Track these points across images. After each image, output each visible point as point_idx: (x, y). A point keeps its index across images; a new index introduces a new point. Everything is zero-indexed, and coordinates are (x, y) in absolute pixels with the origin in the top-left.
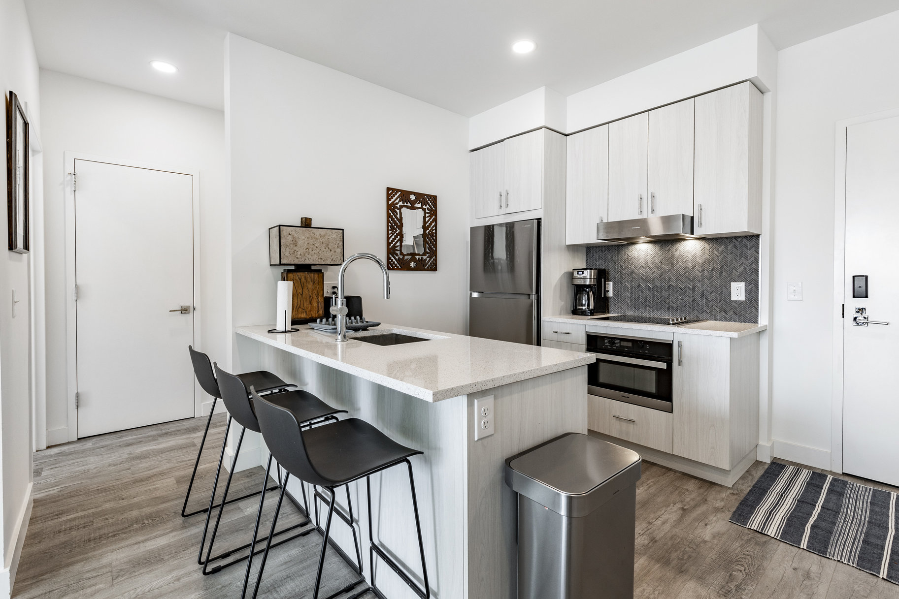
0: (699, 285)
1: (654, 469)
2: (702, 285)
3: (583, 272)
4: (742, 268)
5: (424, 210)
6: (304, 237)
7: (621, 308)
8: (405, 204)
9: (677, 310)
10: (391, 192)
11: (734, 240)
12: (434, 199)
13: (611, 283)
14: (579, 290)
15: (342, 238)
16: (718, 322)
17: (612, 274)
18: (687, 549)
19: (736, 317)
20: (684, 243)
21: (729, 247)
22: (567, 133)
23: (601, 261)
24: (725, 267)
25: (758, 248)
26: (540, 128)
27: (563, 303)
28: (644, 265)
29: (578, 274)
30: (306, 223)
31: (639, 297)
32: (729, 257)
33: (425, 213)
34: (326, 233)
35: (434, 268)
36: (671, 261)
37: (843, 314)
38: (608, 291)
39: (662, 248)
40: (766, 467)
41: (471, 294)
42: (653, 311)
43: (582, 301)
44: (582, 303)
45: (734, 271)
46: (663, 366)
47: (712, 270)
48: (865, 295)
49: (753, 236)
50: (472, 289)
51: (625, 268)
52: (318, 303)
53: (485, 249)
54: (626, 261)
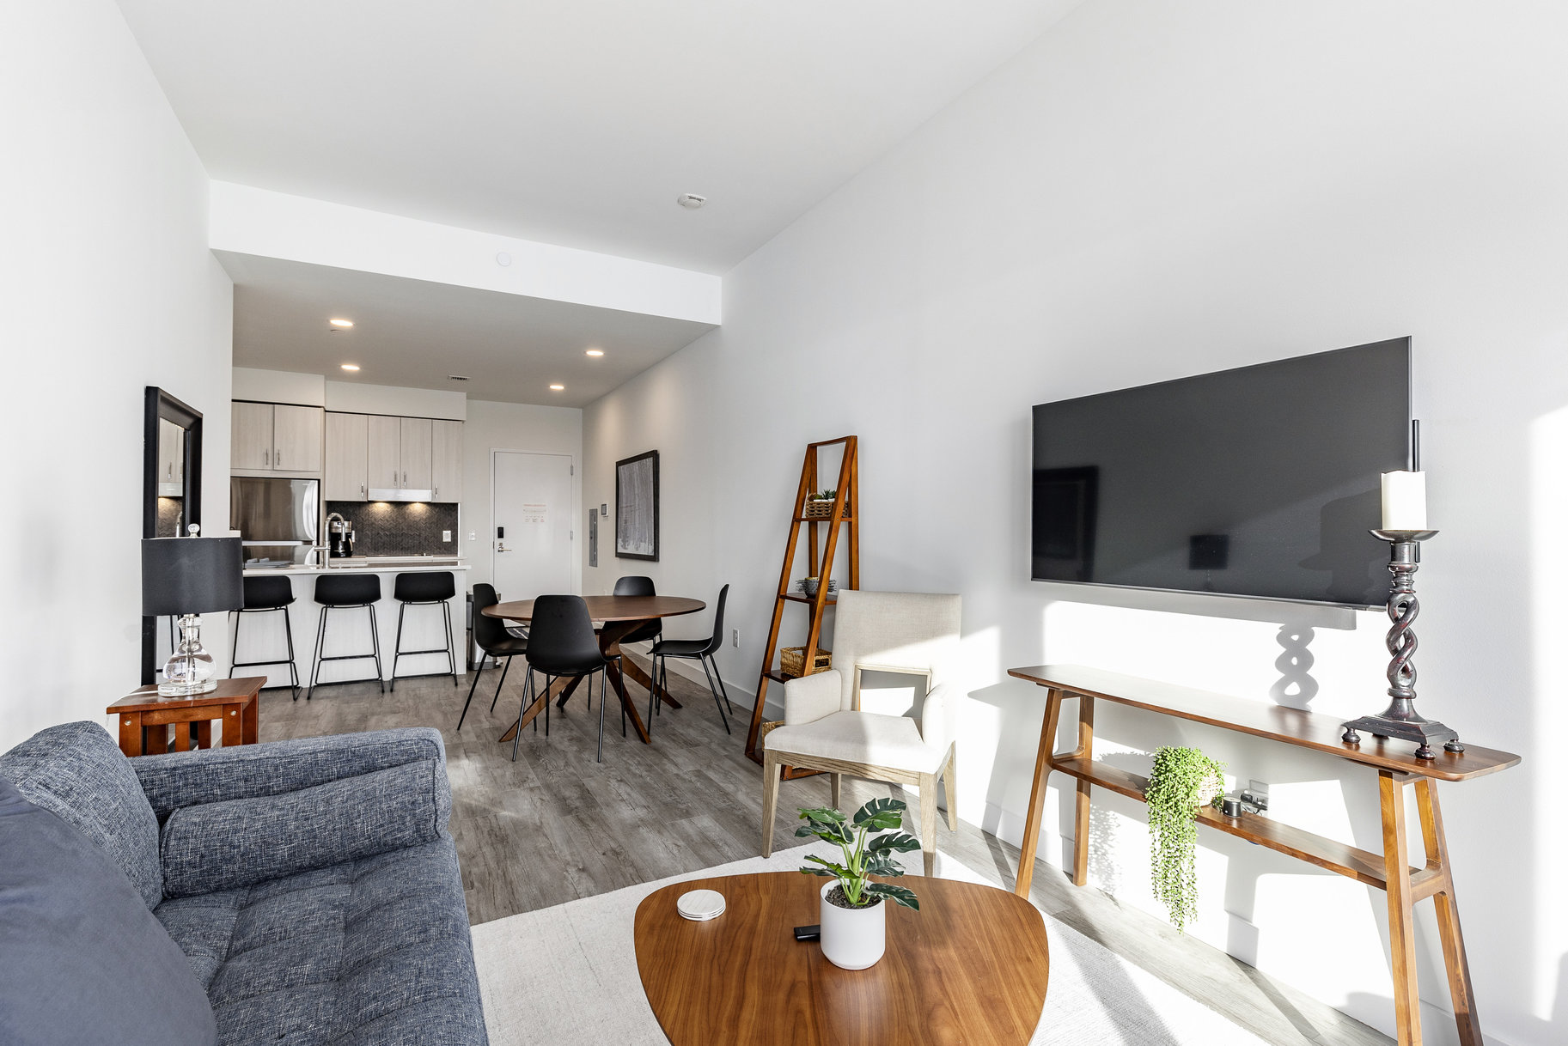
0: (423, 532)
2: (425, 532)
4: (448, 522)
7: (362, 551)
11: (442, 506)
14: (336, 537)
19: (445, 552)
20: (412, 505)
21: (440, 510)
24: (439, 521)
25: (457, 513)
28: (380, 519)
31: (378, 542)
32: (442, 516)
36: (404, 516)
37: (493, 544)
43: (339, 546)
45: (444, 524)
47: (431, 522)
48: (502, 537)
49: (454, 504)
51: (366, 520)
54: (368, 514)
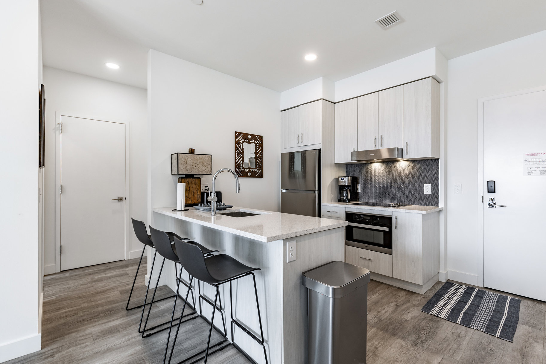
0: (407, 185)
1: (383, 286)
2: (409, 186)
3: (344, 178)
4: (430, 177)
5: (255, 144)
6: (190, 159)
7: (365, 198)
8: (245, 141)
9: (395, 199)
10: (237, 134)
11: (425, 161)
12: (261, 137)
13: (360, 185)
14: (342, 188)
15: (211, 159)
16: (417, 206)
17: (360, 179)
18: (397, 324)
19: (427, 203)
20: (399, 163)
21: (423, 165)
22: (335, 102)
23: (354, 172)
24: (421, 176)
25: (438, 166)
26: (320, 99)
27: (333, 195)
28: (377, 175)
29: (341, 179)
30: (192, 152)
31: (375, 192)
32: (423, 171)
33: (256, 146)
34: (203, 157)
35: (261, 176)
36: (392, 172)
37: (483, 201)
38: (358, 189)
39: (387, 165)
40: (443, 284)
41: (282, 190)
42: (383, 200)
43: (344, 194)
44: (344, 196)
45: (426, 178)
46: (387, 229)
47: (414, 178)
48: (494, 191)
49: (435, 159)
50: (283, 187)
51: (367, 176)
52: (198, 195)
53: (289, 166)
54: (368, 172)
